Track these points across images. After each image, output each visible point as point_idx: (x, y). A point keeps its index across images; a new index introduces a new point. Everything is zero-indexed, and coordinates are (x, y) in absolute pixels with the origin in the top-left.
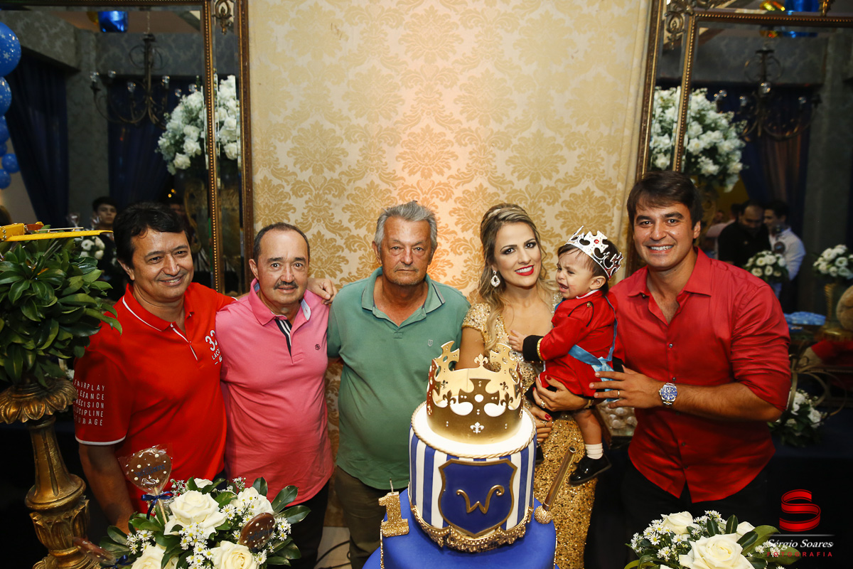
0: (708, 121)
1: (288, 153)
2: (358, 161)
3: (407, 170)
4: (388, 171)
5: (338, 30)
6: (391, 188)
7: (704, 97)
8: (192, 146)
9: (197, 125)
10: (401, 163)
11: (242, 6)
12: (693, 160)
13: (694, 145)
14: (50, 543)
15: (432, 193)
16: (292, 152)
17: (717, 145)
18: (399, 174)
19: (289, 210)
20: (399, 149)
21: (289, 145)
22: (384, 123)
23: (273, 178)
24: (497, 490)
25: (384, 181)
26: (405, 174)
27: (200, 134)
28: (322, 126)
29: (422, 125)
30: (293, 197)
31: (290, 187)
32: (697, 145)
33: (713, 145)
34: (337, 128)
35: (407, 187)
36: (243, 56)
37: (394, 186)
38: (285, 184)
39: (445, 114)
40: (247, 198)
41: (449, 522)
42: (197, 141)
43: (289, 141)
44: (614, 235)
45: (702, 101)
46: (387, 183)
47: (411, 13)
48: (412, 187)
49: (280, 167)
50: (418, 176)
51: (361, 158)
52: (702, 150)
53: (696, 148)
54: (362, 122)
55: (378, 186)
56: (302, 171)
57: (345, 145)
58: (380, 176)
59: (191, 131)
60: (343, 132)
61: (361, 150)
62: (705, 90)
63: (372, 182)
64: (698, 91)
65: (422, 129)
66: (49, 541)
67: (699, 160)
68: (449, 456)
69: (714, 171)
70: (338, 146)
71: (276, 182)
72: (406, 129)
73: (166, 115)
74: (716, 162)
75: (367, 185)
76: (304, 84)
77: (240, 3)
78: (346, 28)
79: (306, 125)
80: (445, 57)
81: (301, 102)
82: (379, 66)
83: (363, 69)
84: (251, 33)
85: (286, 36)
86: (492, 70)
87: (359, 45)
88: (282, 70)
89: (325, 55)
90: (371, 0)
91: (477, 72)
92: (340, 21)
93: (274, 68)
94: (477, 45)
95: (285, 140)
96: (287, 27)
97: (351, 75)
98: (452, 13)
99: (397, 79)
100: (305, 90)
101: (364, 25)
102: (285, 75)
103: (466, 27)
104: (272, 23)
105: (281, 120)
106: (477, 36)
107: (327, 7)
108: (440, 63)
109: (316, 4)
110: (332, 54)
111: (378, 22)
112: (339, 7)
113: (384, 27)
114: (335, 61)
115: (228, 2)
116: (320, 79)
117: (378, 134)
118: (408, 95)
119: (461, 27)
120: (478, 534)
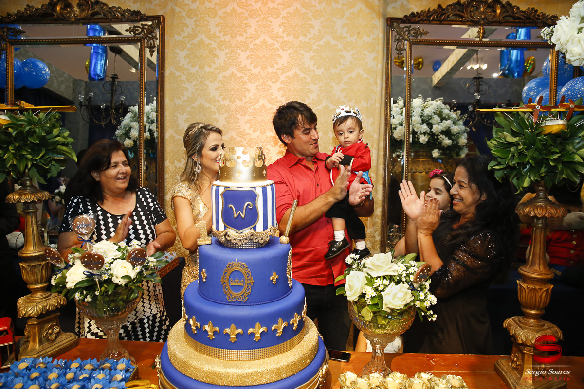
1: (185, 121)
2: (224, 125)
3: (252, 129)
4: (241, 130)
5: (213, 53)
6: (243, 140)
7: (442, 103)
8: (135, 133)
10: (248, 126)
11: (161, 41)
12: (435, 137)
13: (436, 128)
14: (28, 279)
15: (266, 143)
17: (450, 128)
18: (247, 131)
20: (247, 117)
21: (185, 116)
22: (238, 103)
24: (248, 205)
26: (251, 132)
28: (204, 105)
29: (260, 104)
32: (437, 128)
33: (447, 128)
34: (212, 107)
35: (252, 139)
36: (161, 68)
37: (244, 138)
39: (273, 97)
41: (227, 226)
43: (185, 114)
45: (440, 104)
46: (241, 137)
47: (253, 43)
48: (255, 139)
49: (180, 128)
50: (258, 133)
51: (225, 123)
52: (440, 131)
53: (437, 130)
54: (226, 102)
55: (235, 138)
57: (217, 115)
58: (236, 133)
60: (216, 108)
61: (226, 118)
62: (442, 98)
63: (232, 137)
64: (438, 99)
65: (260, 106)
66: (28, 277)
67: (439, 137)
68: (226, 187)
69: (449, 144)
70: (213, 116)
72: (251, 106)
74: (450, 138)
75: (229, 138)
76: (194, 83)
77: (161, 39)
78: (218, 52)
79: (195, 105)
80: (272, 66)
81: (192, 92)
82: (236, 72)
83: (227, 74)
84: (166, 56)
85: (185, 57)
86: (299, 72)
87: (225, 61)
88: (182, 75)
89: (206, 67)
90: (231, 37)
91: (290, 74)
92: (214, 48)
93: (177, 74)
94: (289, 60)
95: (183, 114)
96: (185, 52)
97: (220, 77)
98: (275, 43)
99: (246, 79)
100: (195, 85)
101: (228, 50)
102: (184, 78)
103: (283, 50)
104: (177, 50)
105: (181, 102)
106: (289, 55)
107: (207, 41)
108: (270, 70)
109: (202, 40)
110: (210, 66)
111: (235, 49)
112: (214, 41)
113: (238, 51)
114: (211, 70)
115: (154, 40)
116: (203, 79)
117: (235, 109)
118: (252, 87)
119: (281, 50)
120: (241, 231)
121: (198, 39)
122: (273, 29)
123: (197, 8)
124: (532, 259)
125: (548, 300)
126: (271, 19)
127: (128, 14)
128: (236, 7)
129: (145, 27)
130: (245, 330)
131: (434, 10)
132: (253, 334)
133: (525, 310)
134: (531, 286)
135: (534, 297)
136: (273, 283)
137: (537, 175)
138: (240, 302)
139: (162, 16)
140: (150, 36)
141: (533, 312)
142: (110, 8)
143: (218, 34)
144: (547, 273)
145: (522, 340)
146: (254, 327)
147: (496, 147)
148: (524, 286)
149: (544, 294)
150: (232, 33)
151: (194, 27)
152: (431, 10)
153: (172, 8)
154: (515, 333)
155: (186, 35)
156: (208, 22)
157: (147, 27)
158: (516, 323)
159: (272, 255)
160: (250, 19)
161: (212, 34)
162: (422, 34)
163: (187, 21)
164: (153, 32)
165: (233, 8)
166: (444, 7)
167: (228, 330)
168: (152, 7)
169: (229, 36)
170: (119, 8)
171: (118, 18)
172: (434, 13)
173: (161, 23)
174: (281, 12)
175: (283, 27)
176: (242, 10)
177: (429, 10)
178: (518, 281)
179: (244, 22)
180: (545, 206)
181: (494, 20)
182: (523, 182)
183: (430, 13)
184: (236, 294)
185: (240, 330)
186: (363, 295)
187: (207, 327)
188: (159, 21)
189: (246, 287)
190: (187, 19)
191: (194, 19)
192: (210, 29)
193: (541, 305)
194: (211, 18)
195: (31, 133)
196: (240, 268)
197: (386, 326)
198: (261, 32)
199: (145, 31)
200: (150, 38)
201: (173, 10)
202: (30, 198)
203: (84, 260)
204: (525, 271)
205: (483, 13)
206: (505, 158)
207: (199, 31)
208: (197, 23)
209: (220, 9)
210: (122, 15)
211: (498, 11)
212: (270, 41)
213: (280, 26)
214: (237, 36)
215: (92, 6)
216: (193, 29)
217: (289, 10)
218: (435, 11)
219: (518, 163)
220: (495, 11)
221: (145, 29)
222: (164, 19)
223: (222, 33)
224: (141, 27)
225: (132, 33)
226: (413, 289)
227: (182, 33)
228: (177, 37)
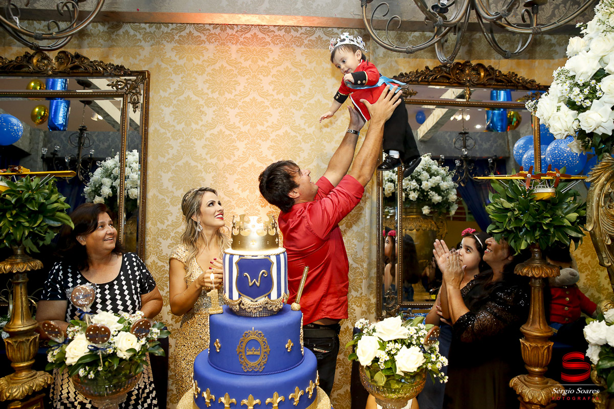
0: (433, 172)
1: (169, 180)
2: (211, 184)
3: (240, 189)
4: (229, 189)
5: (201, 110)
6: (231, 200)
7: (430, 158)
8: (106, 191)
9: (111, 178)
10: (237, 185)
11: (146, 97)
12: (425, 193)
14: (14, 356)
16: (171, 179)
17: (439, 184)
18: (236, 191)
19: (168, 214)
20: (236, 176)
21: (170, 175)
22: (227, 161)
23: (159, 194)
24: (263, 273)
25: (226, 195)
26: (239, 191)
27: (112, 183)
28: (190, 163)
29: (250, 162)
30: (171, 206)
31: (169, 200)
32: (427, 184)
33: (436, 184)
34: (199, 165)
35: (240, 198)
36: (145, 124)
38: (166, 198)
39: (263, 156)
40: (142, 206)
41: (242, 294)
42: (110, 188)
43: (170, 173)
44: (367, 225)
45: (428, 160)
46: (229, 197)
47: (242, 100)
48: (244, 198)
49: (164, 188)
50: (247, 192)
51: (213, 182)
52: (430, 187)
53: (426, 186)
54: (214, 161)
55: (223, 198)
56: (177, 190)
57: (204, 174)
59: (107, 181)
60: (203, 167)
61: (213, 177)
62: (430, 154)
64: (426, 155)
65: (249, 165)
66: (13, 354)
67: (429, 193)
68: (240, 256)
69: (439, 200)
70: (199, 175)
71: (161, 197)
72: (240, 165)
73: (90, 174)
76: (180, 140)
77: (145, 95)
78: (205, 109)
79: (180, 163)
80: (262, 124)
81: (178, 150)
82: (224, 130)
83: (215, 131)
84: (150, 112)
85: (170, 114)
86: (289, 131)
87: (213, 118)
88: (167, 132)
89: (193, 123)
90: (220, 94)
91: (281, 132)
92: (202, 105)
93: (162, 131)
94: (280, 118)
95: (167, 172)
96: (171, 109)
97: (207, 135)
98: (266, 101)
99: (234, 137)
100: (180, 143)
101: (216, 108)
102: (169, 135)
103: (273, 108)
104: (162, 107)
105: (165, 161)
106: (280, 113)
107: (194, 98)
108: (259, 128)
109: (188, 96)
110: (197, 123)
111: (224, 106)
112: (202, 98)
113: (227, 108)
114: (198, 127)
115: (138, 95)
116: (189, 137)
117: (223, 168)
118: (241, 145)
119: (271, 108)
120: (256, 300)
121: (185, 95)
122: (263, 87)
123: (184, 64)
124: (533, 318)
125: (550, 357)
126: (261, 77)
127: (111, 68)
128: (225, 65)
129: (128, 82)
130: (263, 401)
131: (422, 71)
132: (271, 404)
133: (529, 368)
134: (533, 345)
135: (537, 355)
136: (289, 350)
137: (533, 238)
138: (256, 372)
139: (148, 71)
140: (134, 91)
141: (537, 370)
142: (91, 62)
143: (205, 91)
144: (547, 331)
145: (529, 398)
146: (271, 397)
147: (494, 212)
148: (527, 344)
149: (546, 351)
150: (220, 90)
151: (181, 83)
152: (419, 71)
153: (157, 64)
154: (522, 392)
155: (172, 91)
156: (196, 79)
157: (131, 82)
158: (521, 381)
159: (287, 323)
160: (239, 76)
161: (199, 91)
162: (411, 94)
163: (174, 77)
164: (137, 87)
165: (222, 66)
166: (431, 68)
167: (245, 401)
168: (137, 62)
169: (217, 93)
170: (102, 62)
171: (100, 72)
172: (422, 74)
173: (146, 78)
174: (271, 70)
175: (273, 86)
176: (231, 68)
177: (417, 71)
178: (520, 340)
179: (233, 80)
180: (541, 266)
181: (479, 82)
182: (520, 245)
183: (419, 75)
184: (252, 364)
185: (258, 401)
186: (376, 360)
187: (223, 399)
188: (143, 76)
189: (263, 356)
190: (174, 75)
191: (181, 76)
192: (197, 85)
193: (544, 363)
194: (199, 74)
195: (30, 200)
196: (257, 337)
197: (399, 389)
198: (251, 89)
199: (129, 86)
200: (133, 93)
201: (158, 66)
202: (23, 268)
203: (89, 333)
204: (526, 329)
205: (468, 75)
206: (502, 223)
207: (185, 88)
208: (184, 79)
209: (209, 66)
210: (104, 69)
211: (482, 74)
212: (260, 99)
213: (270, 84)
214: (226, 93)
215: (72, 60)
216: (179, 85)
217: (279, 68)
218: (422, 73)
219: (514, 227)
220: (479, 74)
221: (129, 84)
222: (149, 75)
223: (210, 90)
224: (125, 82)
225: (114, 88)
226: (424, 352)
227: (168, 89)
228: (162, 93)
